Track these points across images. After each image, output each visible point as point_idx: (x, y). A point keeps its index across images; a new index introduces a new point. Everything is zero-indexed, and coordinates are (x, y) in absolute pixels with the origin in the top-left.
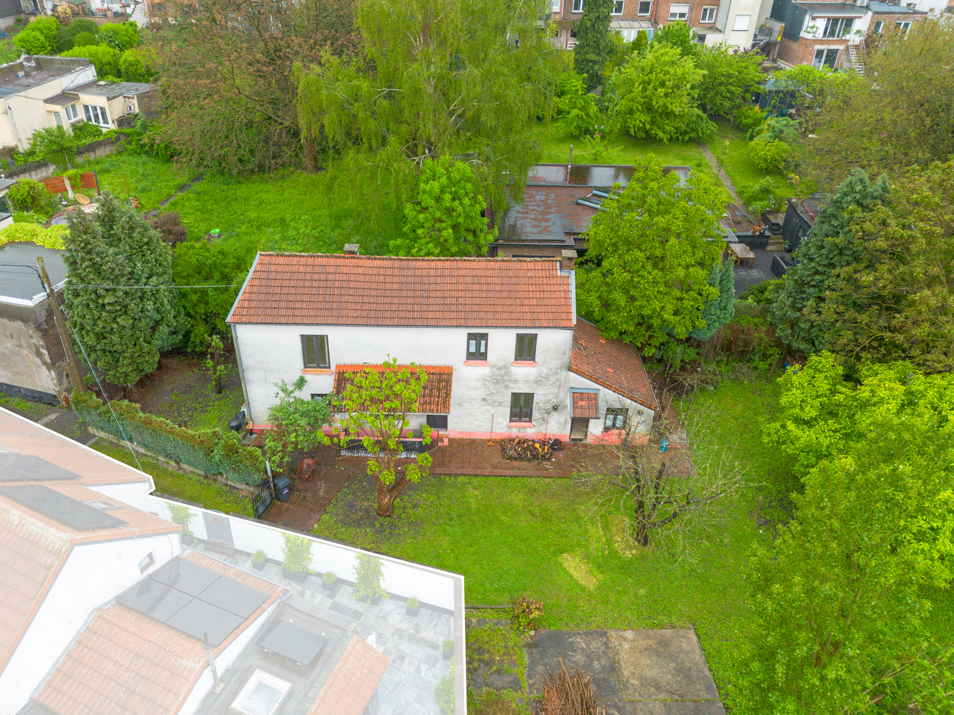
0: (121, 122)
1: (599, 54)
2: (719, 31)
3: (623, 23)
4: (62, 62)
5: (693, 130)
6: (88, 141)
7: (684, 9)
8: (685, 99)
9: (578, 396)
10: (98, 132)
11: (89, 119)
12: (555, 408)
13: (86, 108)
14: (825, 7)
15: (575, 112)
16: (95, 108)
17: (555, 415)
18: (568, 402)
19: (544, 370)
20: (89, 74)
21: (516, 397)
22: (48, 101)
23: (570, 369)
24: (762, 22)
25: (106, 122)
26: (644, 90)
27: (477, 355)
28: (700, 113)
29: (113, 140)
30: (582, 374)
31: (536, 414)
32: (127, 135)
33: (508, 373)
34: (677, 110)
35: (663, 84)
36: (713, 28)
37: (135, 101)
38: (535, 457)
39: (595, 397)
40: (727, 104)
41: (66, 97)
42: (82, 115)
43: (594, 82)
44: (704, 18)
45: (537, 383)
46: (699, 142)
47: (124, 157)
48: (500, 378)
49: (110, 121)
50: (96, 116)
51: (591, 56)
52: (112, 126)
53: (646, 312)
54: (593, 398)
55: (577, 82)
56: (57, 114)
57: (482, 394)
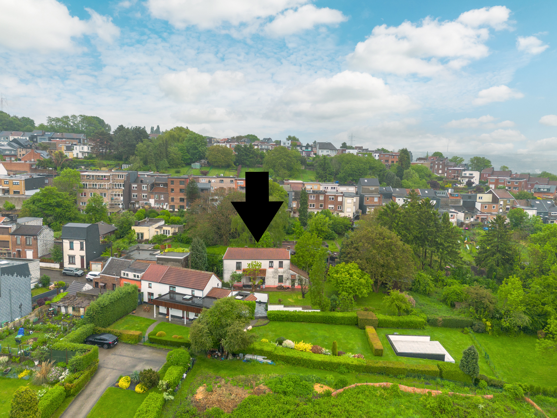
0: (174, 234)
1: (305, 217)
2: (343, 212)
3: (315, 210)
4: (156, 219)
5: (331, 236)
6: (165, 238)
7: (333, 206)
8: (327, 227)
9: (292, 275)
10: (166, 236)
11: (164, 233)
12: (288, 279)
13: (164, 231)
14: (373, 206)
15: (298, 231)
16: (166, 231)
17: (288, 281)
18: (290, 277)
19: (285, 270)
20: (163, 223)
21: (279, 276)
22: (156, 228)
23: (290, 269)
24: (357, 210)
25: (169, 234)
26: (315, 225)
27: (271, 267)
28: (333, 232)
29: (170, 238)
30: (293, 271)
31: (284, 281)
32: (174, 237)
33: (278, 270)
34: (324, 230)
35: (320, 223)
36: (342, 211)
37: (177, 229)
38: (283, 289)
39: (296, 275)
40: (340, 229)
41: (160, 227)
42: (162, 233)
43: (304, 224)
44: (338, 209)
45: (283, 273)
46: (333, 239)
47: (174, 243)
48: (276, 272)
49: (170, 233)
50: (166, 233)
51: (303, 218)
52: (170, 235)
53: (306, 261)
54: (295, 276)
55: (298, 223)
56: (157, 232)
57: (272, 276)
